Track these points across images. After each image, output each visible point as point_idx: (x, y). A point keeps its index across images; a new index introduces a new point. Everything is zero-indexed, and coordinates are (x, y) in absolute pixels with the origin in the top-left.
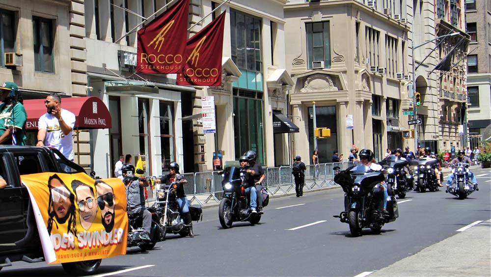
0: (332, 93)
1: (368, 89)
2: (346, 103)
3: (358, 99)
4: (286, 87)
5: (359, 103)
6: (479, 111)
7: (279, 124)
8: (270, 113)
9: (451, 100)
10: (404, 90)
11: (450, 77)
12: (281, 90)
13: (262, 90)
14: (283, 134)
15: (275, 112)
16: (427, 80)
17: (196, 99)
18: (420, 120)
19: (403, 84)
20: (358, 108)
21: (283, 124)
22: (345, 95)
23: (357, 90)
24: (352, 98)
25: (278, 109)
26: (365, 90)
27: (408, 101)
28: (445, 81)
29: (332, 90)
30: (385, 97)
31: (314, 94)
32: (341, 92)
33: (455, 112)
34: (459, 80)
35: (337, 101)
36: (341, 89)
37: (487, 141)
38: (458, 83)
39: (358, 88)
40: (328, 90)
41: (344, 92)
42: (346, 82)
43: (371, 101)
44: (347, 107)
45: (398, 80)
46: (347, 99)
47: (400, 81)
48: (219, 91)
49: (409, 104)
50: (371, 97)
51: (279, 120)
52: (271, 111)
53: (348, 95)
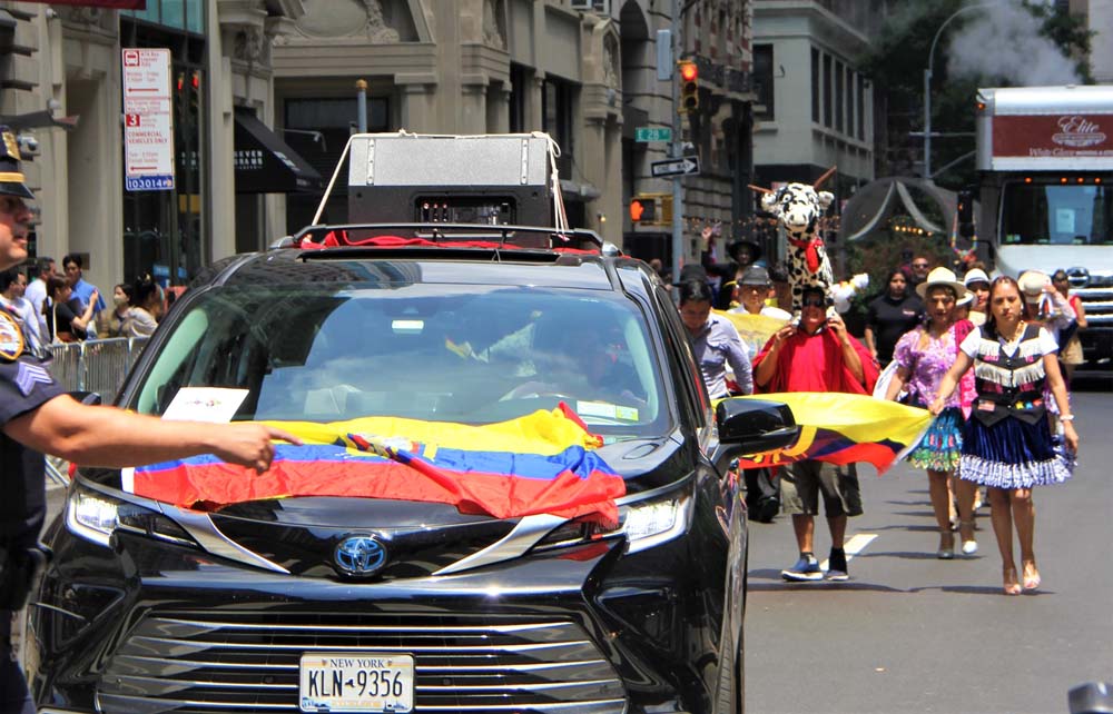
0: (379, 51)
1: (500, 43)
2: (430, 88)
3: (469, 77)
4: (277, 22)
5: (474, 88)
6: (773, 132)
7: (257, 159)
8: (226, 115)
9: (716, 90)
10: (593, 49)
11: (710, 10)
12: (260, 32)
13: (199, 30)
14: (260, 196)
15: (243, 112)
16: (647, 18)
17: (16, 56)
18: (694, 161)
19: (590, 27)
20: (468, 111)
21: (269, 157)
22: (423, 61)
23: (468, 42)
24: (448, 68)
25: (249, 103)
26: (490, 44)
27: (604, 91)
28: (698, 22)
29: (376, 40)
30: (541, 74)
31: (312, 53)
32: (410, 49)
33: (721, 135)
34: (733, 20)
35: (396, 82)
36: (412, 35)
37: (858, 242)
38: (730, 32)
39: (471, 38)
40: (363, 40)
41: (421, 50)
42: (428, 13)
43: (508, 86)
44: (430, 102)
45: (576, 14)
46: (433, 75)
47: (582, 16)
48: (82, 27)
49: (606, 100)
50: (508, 70)
51: (256, 145)
52: (230, 109)
53: (434, 61)
